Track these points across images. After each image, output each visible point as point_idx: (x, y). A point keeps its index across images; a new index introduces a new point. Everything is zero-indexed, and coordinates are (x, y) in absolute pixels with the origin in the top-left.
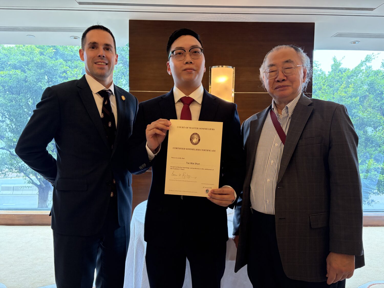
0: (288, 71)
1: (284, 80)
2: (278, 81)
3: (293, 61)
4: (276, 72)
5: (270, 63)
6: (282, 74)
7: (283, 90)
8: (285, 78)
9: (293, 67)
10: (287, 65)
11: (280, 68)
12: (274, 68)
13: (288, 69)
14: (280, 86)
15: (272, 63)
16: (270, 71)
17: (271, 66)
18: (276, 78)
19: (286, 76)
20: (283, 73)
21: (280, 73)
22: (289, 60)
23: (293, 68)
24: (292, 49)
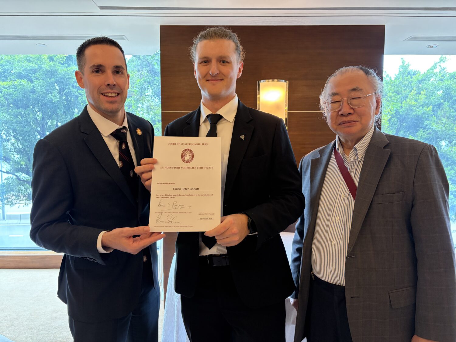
0: (355, 102)
1: (350, 114)
2: (342, 115)
3: (361, 89)
4: (340, 103)
5: (332, 92)
6: (348, 106)
7: (349, 127)
8: (352, 111)
9: (362, 97)
10: (354, 94)
11: (345, 99)
12: (337, 98)
13: (355, 100)
14: (346, 121)
15: (335, 91)
16: (332, 102)
17: (334, 94)
18: (340, 110)
20: (348, 104)
22: (357, 88)
23: (362, 99)
24: (361, 72)
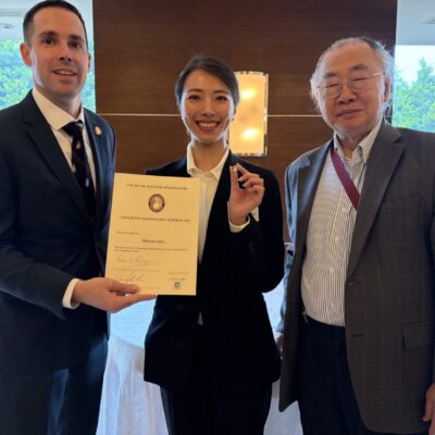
0: (358, 84)
1: (351, 100)
2: (342, 103)
3: (366, 67)
4: (338, 85)
5: (327, 71)
7: (351, 118)
8: (354, 97)
9: (368, 77)
10: (357, 74)
11: (345, 80)
12: (334, 80)
13: (359, 81)
14: (346, 111)
15: (331, 70)
16: (329, 85)
17: (330, 75)
18: (339, 97)
19: (355, 93)
20: (349, 88)
21: (345, 88)
22: (361, 65)
23: (367, 79)
24: (366, 45)
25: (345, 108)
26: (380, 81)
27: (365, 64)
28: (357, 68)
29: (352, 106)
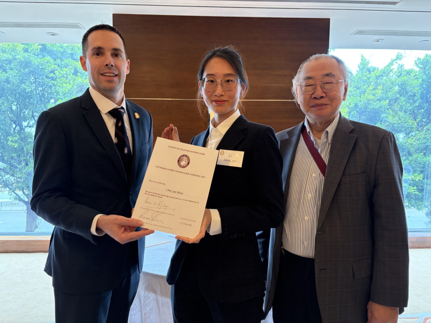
2: (315, 98)
4: (313, 86)
6: (321, 90)
7: (321, 109)
9: (335, 82)
12: (311, 82)
13: (328, 84)
14: (318, 104)
15: (309, 75)
16: (307, 85)
17: (308, 78)
18: (313, 94)
19: (324, 92)
21: (319, 88)
24: (334, 60)
25: (317, 102)
26: (342, 86)
27: (334, 73)
28: (327, 75)
29: (322, 101)
